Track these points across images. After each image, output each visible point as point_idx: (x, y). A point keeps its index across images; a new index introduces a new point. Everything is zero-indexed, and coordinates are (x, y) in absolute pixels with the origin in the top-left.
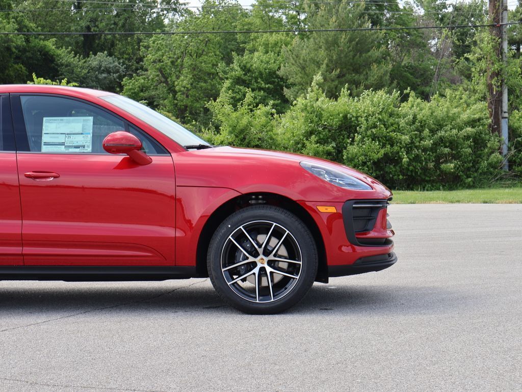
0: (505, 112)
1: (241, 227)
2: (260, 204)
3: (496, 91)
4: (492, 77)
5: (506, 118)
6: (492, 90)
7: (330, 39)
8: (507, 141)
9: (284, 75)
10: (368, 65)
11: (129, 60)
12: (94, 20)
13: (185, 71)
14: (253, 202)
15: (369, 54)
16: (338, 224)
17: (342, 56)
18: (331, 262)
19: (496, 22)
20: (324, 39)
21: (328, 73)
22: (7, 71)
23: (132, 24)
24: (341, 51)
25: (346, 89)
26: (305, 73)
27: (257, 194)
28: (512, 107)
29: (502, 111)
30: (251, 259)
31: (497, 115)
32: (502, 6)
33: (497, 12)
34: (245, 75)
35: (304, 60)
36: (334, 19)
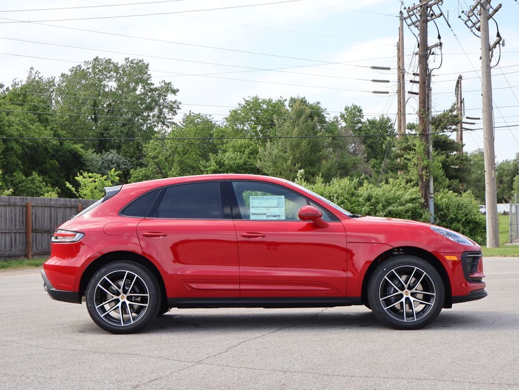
0: (432, 194)
1: (393, 270)
2: (401, 254)
3: (426, 179)
4: (422, 170)
5: (432, 198)
6: (423, 178)
7: (294, 143)
8: (433, 214)
9: (260, 167)
10: (319, 160)
11: (132, 157)
12: (106, 129)
13: (175, 165)
14: (396, 253)
15: (321, 153)
16: (459, 267)
17: (303, 155)
18: (454, 293)
19: (424, 132)
20: (290, 143)
21: (292, 166)
22: (45, 165)
23: (134, 132)
24: (302, 151)
25: (320, 178)
26: (276, 166)
27: (398, 248)
28: (436, 190)
29: (429, 193)
30: (400, 292)
31: (426, 196)
32: (428, 121)
33: (425, 125)
34: (220, 168)
35: (276, 157)
36: (296, 129)
